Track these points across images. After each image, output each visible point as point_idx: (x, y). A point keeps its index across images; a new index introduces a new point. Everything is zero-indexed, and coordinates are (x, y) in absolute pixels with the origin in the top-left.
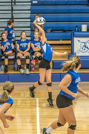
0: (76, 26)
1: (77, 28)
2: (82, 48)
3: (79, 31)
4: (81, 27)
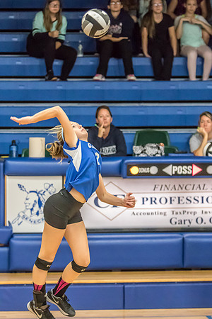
0: (14, 143)
1: (14, 149)
2: (32, 209)
3: (20, 156)
4: (27, 144)
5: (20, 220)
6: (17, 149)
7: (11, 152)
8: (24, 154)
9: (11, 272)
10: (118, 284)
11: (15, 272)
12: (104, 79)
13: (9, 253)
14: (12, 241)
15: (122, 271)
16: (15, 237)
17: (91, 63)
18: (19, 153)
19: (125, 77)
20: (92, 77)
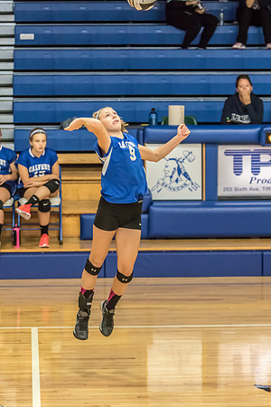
0: (153, 111)
1: (154, 116)
2: (171, 177)
3: (160, 123)
4: (167, 112)
5: (160, 187)
6: (157, 116)
7: (151, 120)
8: (163, 122)
9: (151, 239)
10: (257, 251)
11: (155, 239)
12: (244, 47)
13: (149, 220)
14: (152, 208)
15: (261, 238)
16: (155, 204)
17: (231, 31)
18: (159, 121)
19: (265, 46)
20: (231, 45)
